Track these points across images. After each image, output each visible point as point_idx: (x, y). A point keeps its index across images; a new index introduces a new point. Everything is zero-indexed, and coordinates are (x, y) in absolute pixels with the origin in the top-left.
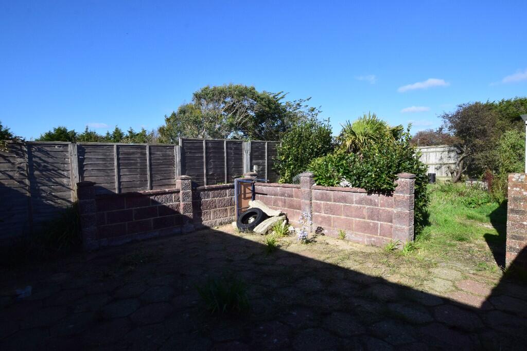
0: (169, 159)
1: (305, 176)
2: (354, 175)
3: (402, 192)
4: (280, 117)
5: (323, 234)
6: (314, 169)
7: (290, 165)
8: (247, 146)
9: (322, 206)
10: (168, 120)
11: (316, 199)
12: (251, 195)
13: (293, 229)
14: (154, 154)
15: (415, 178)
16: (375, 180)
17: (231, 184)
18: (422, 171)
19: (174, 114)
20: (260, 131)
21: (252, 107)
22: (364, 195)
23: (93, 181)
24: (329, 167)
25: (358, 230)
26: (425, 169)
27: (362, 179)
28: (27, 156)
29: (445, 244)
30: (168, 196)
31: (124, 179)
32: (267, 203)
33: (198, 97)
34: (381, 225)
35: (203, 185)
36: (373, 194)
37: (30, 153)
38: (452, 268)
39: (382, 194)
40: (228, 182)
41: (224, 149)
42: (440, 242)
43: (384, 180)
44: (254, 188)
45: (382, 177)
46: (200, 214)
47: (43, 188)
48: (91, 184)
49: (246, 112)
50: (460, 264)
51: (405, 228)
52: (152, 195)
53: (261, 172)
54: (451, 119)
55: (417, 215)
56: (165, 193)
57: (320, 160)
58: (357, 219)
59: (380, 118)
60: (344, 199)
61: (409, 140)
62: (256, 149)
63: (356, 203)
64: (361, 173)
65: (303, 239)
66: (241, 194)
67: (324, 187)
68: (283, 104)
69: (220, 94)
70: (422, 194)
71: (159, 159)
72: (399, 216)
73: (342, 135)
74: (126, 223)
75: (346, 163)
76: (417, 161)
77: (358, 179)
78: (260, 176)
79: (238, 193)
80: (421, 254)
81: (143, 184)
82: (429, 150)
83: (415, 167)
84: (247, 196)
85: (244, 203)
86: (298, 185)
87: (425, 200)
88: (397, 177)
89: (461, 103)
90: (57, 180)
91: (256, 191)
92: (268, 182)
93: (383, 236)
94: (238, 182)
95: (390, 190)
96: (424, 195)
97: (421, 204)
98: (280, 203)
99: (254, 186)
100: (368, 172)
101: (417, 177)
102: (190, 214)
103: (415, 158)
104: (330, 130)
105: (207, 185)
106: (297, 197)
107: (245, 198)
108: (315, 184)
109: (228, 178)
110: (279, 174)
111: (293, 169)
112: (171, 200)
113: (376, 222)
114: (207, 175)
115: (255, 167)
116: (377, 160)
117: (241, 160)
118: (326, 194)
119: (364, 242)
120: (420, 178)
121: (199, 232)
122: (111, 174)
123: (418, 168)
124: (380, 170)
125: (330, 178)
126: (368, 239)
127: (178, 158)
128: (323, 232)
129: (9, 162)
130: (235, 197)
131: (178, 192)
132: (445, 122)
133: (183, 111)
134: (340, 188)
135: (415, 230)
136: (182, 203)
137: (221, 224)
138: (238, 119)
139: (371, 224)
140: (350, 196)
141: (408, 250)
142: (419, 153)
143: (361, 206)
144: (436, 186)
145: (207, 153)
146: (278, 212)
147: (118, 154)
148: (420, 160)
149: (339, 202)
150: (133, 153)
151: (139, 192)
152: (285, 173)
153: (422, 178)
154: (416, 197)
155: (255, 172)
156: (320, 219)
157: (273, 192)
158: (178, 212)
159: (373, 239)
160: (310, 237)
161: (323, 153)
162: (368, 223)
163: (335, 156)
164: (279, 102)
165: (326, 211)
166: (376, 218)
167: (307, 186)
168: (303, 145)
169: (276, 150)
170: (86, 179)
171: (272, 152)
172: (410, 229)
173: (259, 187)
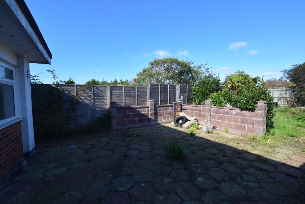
0: (145, 93)
1: (208, 101)
2: (234, 101)
3: (260, 110)
4: (191, 73)
5: (216, 130)
6: (212, 98)
7: (199, 96)
8: (178, 87)
9: (216, 116)
10: (138, 75)
11: (213, 113)
12: (180, 110)
13: (201, 127)
14: (139, 90)
15: (267, 103)
16: (246, 104)
17: (171, 105)
18: (271, 100)
19: (140, 72)
20: (181, 80)
21: (177, 68)
22: (239, 111)
23: (116, 101)
24: (220, 97)
25: (235, 128)
26: (273, 99)
27: (238, 103)
28: (92, 91)
29: (283, 137)
30: (144, 109)
31: (127, 101)
32: (187, 114)
33: (152, 64)
34: (247, 126)
35: (159, 104)
36: (244, 111)
37: (94, 90)
38: (287, 149)
39: (249, 111)
40: (169, 104)
41: (168, 88)
42: (280, 137)
43: (250, 104)
44: (181, 107)
45: (249, 103)
46: (157, 118)
47: (97, 104)
48: (115, 103)
49: (174, 71)
50: (292, 148)
51: (262, 128)
52: (137, 108)
53: (184, 100)
54: (288, 73)
55: (268, 122)
56: (143, 108)
57: (214, 94)
58: (235, 123)
59: (246, 73)
60: (228, 113)
61: (264, 84)
62: (182, 89)
63: (234, 115)
64: (238, 100)
65: (207, 131)
66: (176, 109)
67: (217, 107)
68: (192, 67)
69: (162, 62)
70: (271, 111)
71: (141, 93)
72: (258, 122)
73: (225, 82)
74: (128, 120)
75: (229, 96)
76: (268, 95)
77: (236, 103)
78: (184, 101)
79: (174, 108)
80: (269, 141)
81: (134, 104)
82: (274, 90)
83: (267, 98)
84: (178, 110)
85: (177, 114)
86: (204, 106)
87: (272, 115)
88: (257, 103)
89: (295, 64)
90: (102, 100)
91: (182, 108)
92: (188, 104)
93: (249, 132)
94: (175, 104)
95: (253, 109)
96: (272, 112)
97: (270, 117)
98: (194, 114)
99: (182, 106)
100: (241, 100)
101: (268, 103)
102: (153, 118)
103: (267, 93)
104: (219, 79)
105: (160, 104)
106: (203, 111)
107: (177, 111)
108: (213, 106)
109: (169, 102)
110: (193, 100)
111: (200, 98)
112: (145, 111)
113: (245, 125)
114: (160, 100)
115: (182, 97)
116: (246, 94)
117: (175, 93)
118: (218, 110)
119: (238, 134)
120: (270, 103)
121: (157, 125)
122: (122, 99)
123: (269, 98)
124: (248, 99)
125: (220, 103)
126: (240, 133)
127: (148, 92)
128: (216, 129)
129: (87, 93)
130: (173, 111)
131: (149, 107)
132: (284, 75)
133: (144, 71)
134: (226, 108)
135: (266, 130)
136: (150, 112)
137: (166, 123)
138: (171, 74)
139: (242, 126)
140: (231, 112)
141: (262, 139)
142: (269, 91)
143: (237, 116)
144: (278, 109)
145: (160, 90)
146: (194, 118)
147: (125, 90)
148: (270, 94)
149: (225, 114)
150: (131, 90)
151: (132, 107)
152: (196, 100)
153: (271, 103)
154: (267, 113)
155: (182, 99)
156: (215, 122)
157: (191, 109)
158: (148, 116)
159: (243, 133)
160: (210, 130)
161: (215, 91)
162: (241, 125)
163: (223, 92)
164: (191, 65)
165: (218, 119)
166: (245, 123)
167: (209, 106)
168: (206, 87)
169: (192, 89)
170: (113, 101)
171: (190, 90)
172: (264, 129)
173: (184, 107)
